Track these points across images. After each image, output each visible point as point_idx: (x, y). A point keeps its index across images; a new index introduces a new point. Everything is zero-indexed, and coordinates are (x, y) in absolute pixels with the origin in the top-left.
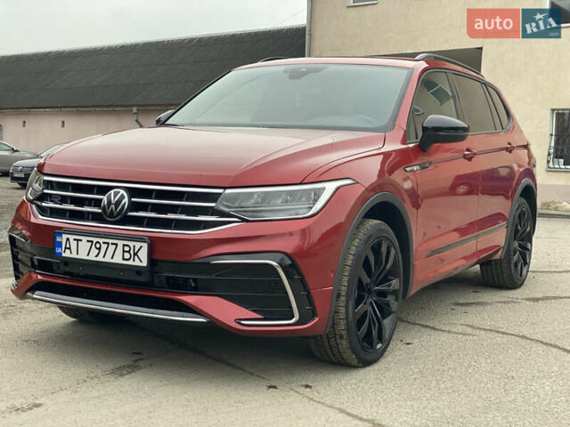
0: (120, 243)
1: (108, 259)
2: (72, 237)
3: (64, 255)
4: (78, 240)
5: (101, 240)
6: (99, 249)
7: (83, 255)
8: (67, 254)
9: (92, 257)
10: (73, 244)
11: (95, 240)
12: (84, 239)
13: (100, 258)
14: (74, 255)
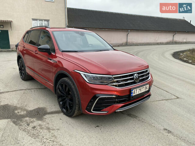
0: (144, 87)
1: (142, 92)
2: (135, 90)
3: (133, 95)
4: (136, 90)
5: (141, 88)
6: (141, 90)
7: (137, 93)
8: (134, 95)
9: (139, 93)
10: (136, 91)
11: (140, 88)
12: (138, 89)
13: (141, 92)
14: (136, 94)
